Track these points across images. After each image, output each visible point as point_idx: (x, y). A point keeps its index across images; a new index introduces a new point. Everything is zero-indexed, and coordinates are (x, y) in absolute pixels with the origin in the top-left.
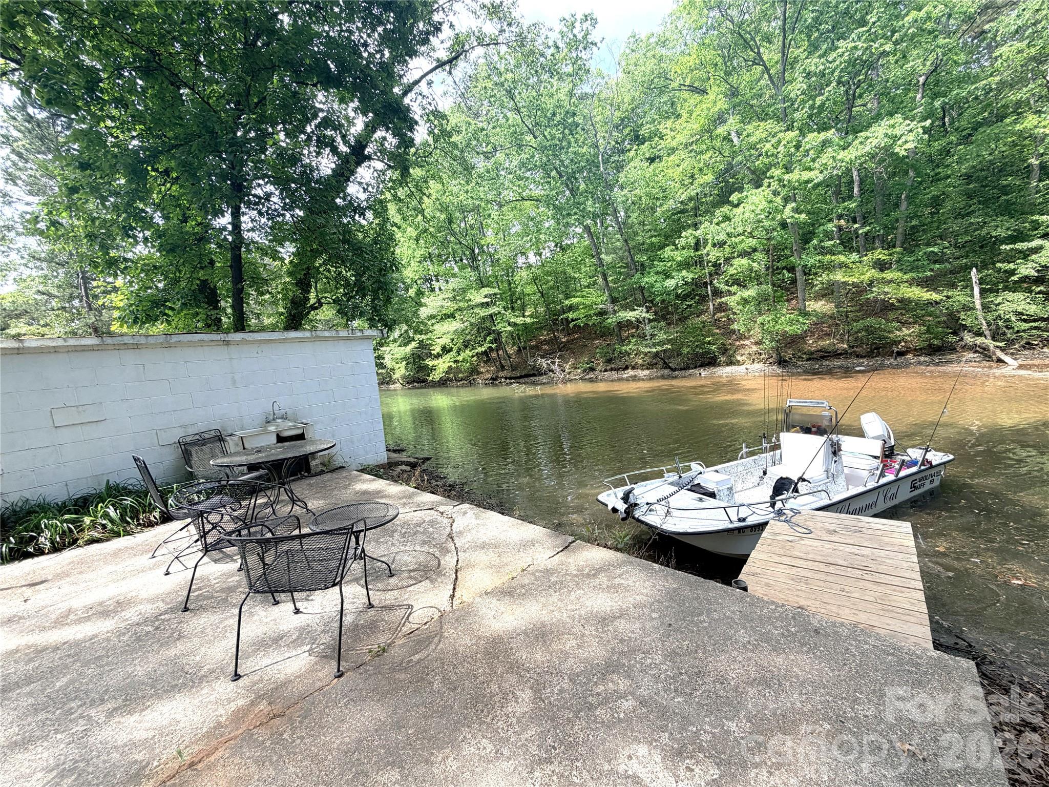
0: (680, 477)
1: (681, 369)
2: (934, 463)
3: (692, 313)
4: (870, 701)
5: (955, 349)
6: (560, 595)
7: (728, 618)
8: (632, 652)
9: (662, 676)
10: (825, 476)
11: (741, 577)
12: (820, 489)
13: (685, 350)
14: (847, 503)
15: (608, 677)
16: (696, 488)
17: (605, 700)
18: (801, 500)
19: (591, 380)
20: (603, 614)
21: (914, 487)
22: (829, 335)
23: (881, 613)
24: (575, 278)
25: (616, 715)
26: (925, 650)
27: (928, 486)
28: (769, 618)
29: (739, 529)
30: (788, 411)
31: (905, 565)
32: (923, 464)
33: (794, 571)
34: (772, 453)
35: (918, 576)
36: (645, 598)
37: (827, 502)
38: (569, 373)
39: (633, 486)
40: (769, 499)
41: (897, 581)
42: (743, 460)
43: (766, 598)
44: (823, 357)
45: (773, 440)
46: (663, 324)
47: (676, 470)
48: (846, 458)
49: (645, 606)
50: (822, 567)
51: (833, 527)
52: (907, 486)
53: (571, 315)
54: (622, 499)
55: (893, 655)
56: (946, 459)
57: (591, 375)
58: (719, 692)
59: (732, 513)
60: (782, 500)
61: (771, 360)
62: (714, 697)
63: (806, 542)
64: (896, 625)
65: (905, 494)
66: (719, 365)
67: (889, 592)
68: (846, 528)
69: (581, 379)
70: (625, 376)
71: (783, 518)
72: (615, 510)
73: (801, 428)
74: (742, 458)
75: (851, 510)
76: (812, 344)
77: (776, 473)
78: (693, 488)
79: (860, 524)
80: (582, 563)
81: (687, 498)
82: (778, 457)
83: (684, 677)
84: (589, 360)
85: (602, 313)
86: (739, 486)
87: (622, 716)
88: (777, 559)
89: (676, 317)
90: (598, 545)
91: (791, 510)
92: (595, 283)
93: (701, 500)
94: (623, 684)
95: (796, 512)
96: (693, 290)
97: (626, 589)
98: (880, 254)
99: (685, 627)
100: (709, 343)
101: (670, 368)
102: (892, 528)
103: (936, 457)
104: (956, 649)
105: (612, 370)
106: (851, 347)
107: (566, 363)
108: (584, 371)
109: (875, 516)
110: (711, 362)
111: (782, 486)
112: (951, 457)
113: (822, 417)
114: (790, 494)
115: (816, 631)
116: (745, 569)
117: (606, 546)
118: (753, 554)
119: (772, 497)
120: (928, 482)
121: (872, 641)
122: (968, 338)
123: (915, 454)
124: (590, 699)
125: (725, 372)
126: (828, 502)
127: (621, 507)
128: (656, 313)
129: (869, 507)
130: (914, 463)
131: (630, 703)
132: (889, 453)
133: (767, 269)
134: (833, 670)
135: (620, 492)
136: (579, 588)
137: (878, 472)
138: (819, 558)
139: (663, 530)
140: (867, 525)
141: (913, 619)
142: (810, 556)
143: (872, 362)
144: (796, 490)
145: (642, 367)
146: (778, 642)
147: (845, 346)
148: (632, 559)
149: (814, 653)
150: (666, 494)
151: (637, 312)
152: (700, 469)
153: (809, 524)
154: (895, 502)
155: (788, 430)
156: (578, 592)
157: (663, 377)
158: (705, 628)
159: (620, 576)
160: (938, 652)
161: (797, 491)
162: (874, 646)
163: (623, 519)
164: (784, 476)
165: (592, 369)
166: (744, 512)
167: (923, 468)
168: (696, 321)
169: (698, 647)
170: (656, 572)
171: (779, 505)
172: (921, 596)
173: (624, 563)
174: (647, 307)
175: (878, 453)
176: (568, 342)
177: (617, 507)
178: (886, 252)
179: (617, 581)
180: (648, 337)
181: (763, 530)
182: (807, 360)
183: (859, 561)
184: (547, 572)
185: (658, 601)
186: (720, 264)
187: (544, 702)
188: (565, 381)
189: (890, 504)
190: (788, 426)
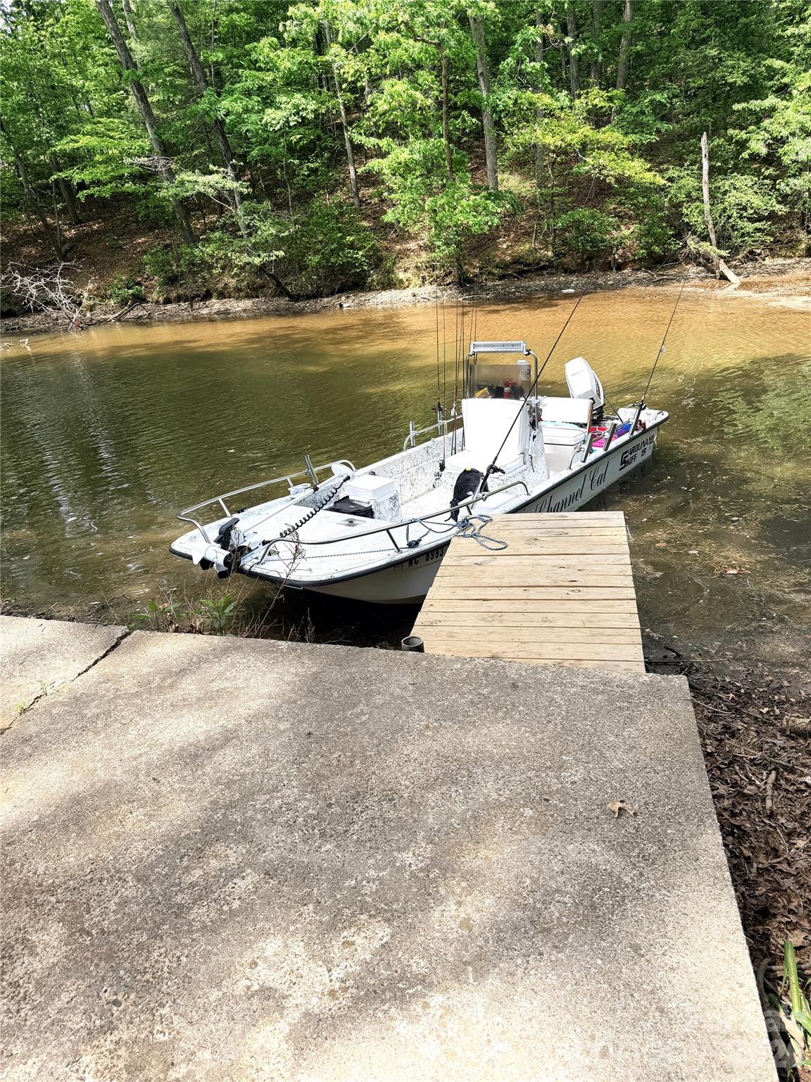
0: (316, 489)
1: (308, 297)
2: (648, 425)
3: (319, 186)
4: (578, 760)
5: (677, 260)
6: (107, 737)
7: (396, 698)
8: (249, 795)
9: (301, 820)
10: (520, 461)
11: (415, 632)
12: (515, 481)
13: (314, 259)
14: (547, 497)
15: (208, 851)
16: (344, 506)
17: (204, 892)
18: (493, 501)
19: (139, 322)
20: (192, 749)
21: (624, 462)
22: (529, 234)
23: (590, 639)
24: (74, 91)
25: (226, 908)
26: (638, 675)
27: (640, 458)
28: (453, 684)
29: (411, 560)
30: (471, 362)
31: (616, 569)
32: (636, 429)
33: (485, 606)
34: (451, 434)
35: (629, 581)
36: (267, 702)
37: (524, 499)
38: (91, 308)
39: (236, 516)
40: (448, 507)
41: (606, 593)
42: (411, 450)
43: (448, 655)
44: (521, 274)
45: (453, 412)
46: (267, 204)
47: (307, 479)
48: (548, 430)
49: (267, 716)
50: (519, 593)
51: (534, 533)
52: (616, 461)
53: (77, 176)
54: (218, 541)
55: (603, 692)
56: (661, 418)
57: (138, 312)
58: (386, 815)
59: (399, 535)
60: (467, 505)
61: (449, 280)
62: (381, 824)
63: (500, 560)
64: (606, 652)
65: (614, 473)
66: (371, 290)
67: (597, 610)
68: (549, 532)
69: (118, 319)
70: (205, 311)
71: (469, 532)
72: (205, 563)
73: (490, 389)
74: (409, 447)
75: (553, 506)
76: (507, 249)
77: (457, 465)
78: (338, 506)
79: (566, 524)
80: (146, 670)
81: (330, 523)
82: (459, 439)
83: (336, 809)
84: (131, 279)
85: (144, 176)
86: (406, 494)
87: (236, 905)
88: (462, 594)
89: (291, 193)
90: (176, 630)
91: (480, 517)
92: (121, 106)
93: (351, 522)
94: (233, 854)
95: (486, 520)
96: (319, 138)
97: (231, 694)
98: (596, 97)
99: (334, 731)
100: (352, 246)
101: (288, 294)
102: (603, 523)
103: (651, 417)
104: (665, 664)
105: (179, 299)
106: (557, 255)
107: (83, 285)
108: (124, 302)
109: (581, 509)
110: (355, 283)
111: (468, 483)
112: (666, 414)
113: (517, 368)
114: (478, 494)
115: (514, 686)
116: (421, 618)
117: (192, 630)
118: (432, 594)
119: (454, 503)
120: (639, 452)
121: (580, 681)
122: (692, 243)
123: (627, 414)
124: (179, 899)
125: (381, 300)
126: (526, 498)
127: (218, 555)
128: (253, 184)
129: (573, 497)
130: (625, 429)
131: (249, 879)
132: (597, 417)
133: (439, 104)
134: (534, 734)
135: (213, 529)
136: (144, 716)
137: (585, 447)
138: (516, 582)
139: (293, 583)
140: (573, 524)
141: (623, 640)
142: (505, 582)
143: (583, 280)
144: (485, 488)
145: (238, 293)
146: (466, 715)
147: (550, 254)
148: (242, 641)
149: (512, 717)
150: (293, 522)
151: (216, 177)
152: (346, 471)
153: (503, 535)
154: (604, 486)
155: (472, 396)
156: (143, 723)
157: (278, 313)
158: (363, 723)
159: (220, 674)
160: (651, 675)
161: (486, 490)
162: (583, 687)
163: (222, 575)
164: (469, 469)
165: (139, 299)
166: (416, 531)
167: (636, 433)
168: (328, 201)
169: (354, 756)
170: (283, 654)
171: (463, 513)
172: (633, 607)
173: (226, 651)
174: (234, 167)
175: (585, 419)
176: (78, 238)
177: (210, 557)
178: (604, 93)
179: (216, 686)
180: (243, 232)
181: (442, 555)
182: (502, 278)
183: (564, 577)
184: (77, 702)
185: (289, 702)
186: (363, 89)
187: (89, 934)
188: (85, 326)
189: (598, 489)
190: (472, 388)
